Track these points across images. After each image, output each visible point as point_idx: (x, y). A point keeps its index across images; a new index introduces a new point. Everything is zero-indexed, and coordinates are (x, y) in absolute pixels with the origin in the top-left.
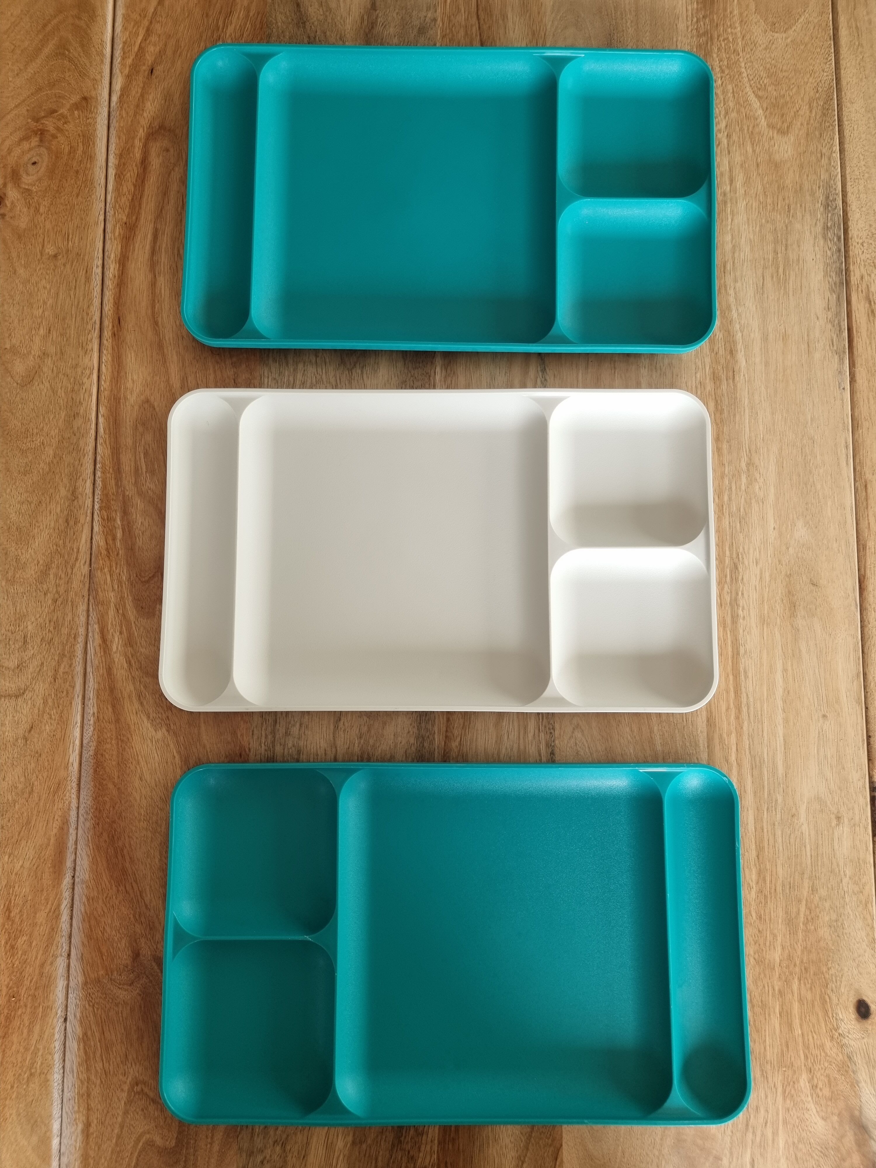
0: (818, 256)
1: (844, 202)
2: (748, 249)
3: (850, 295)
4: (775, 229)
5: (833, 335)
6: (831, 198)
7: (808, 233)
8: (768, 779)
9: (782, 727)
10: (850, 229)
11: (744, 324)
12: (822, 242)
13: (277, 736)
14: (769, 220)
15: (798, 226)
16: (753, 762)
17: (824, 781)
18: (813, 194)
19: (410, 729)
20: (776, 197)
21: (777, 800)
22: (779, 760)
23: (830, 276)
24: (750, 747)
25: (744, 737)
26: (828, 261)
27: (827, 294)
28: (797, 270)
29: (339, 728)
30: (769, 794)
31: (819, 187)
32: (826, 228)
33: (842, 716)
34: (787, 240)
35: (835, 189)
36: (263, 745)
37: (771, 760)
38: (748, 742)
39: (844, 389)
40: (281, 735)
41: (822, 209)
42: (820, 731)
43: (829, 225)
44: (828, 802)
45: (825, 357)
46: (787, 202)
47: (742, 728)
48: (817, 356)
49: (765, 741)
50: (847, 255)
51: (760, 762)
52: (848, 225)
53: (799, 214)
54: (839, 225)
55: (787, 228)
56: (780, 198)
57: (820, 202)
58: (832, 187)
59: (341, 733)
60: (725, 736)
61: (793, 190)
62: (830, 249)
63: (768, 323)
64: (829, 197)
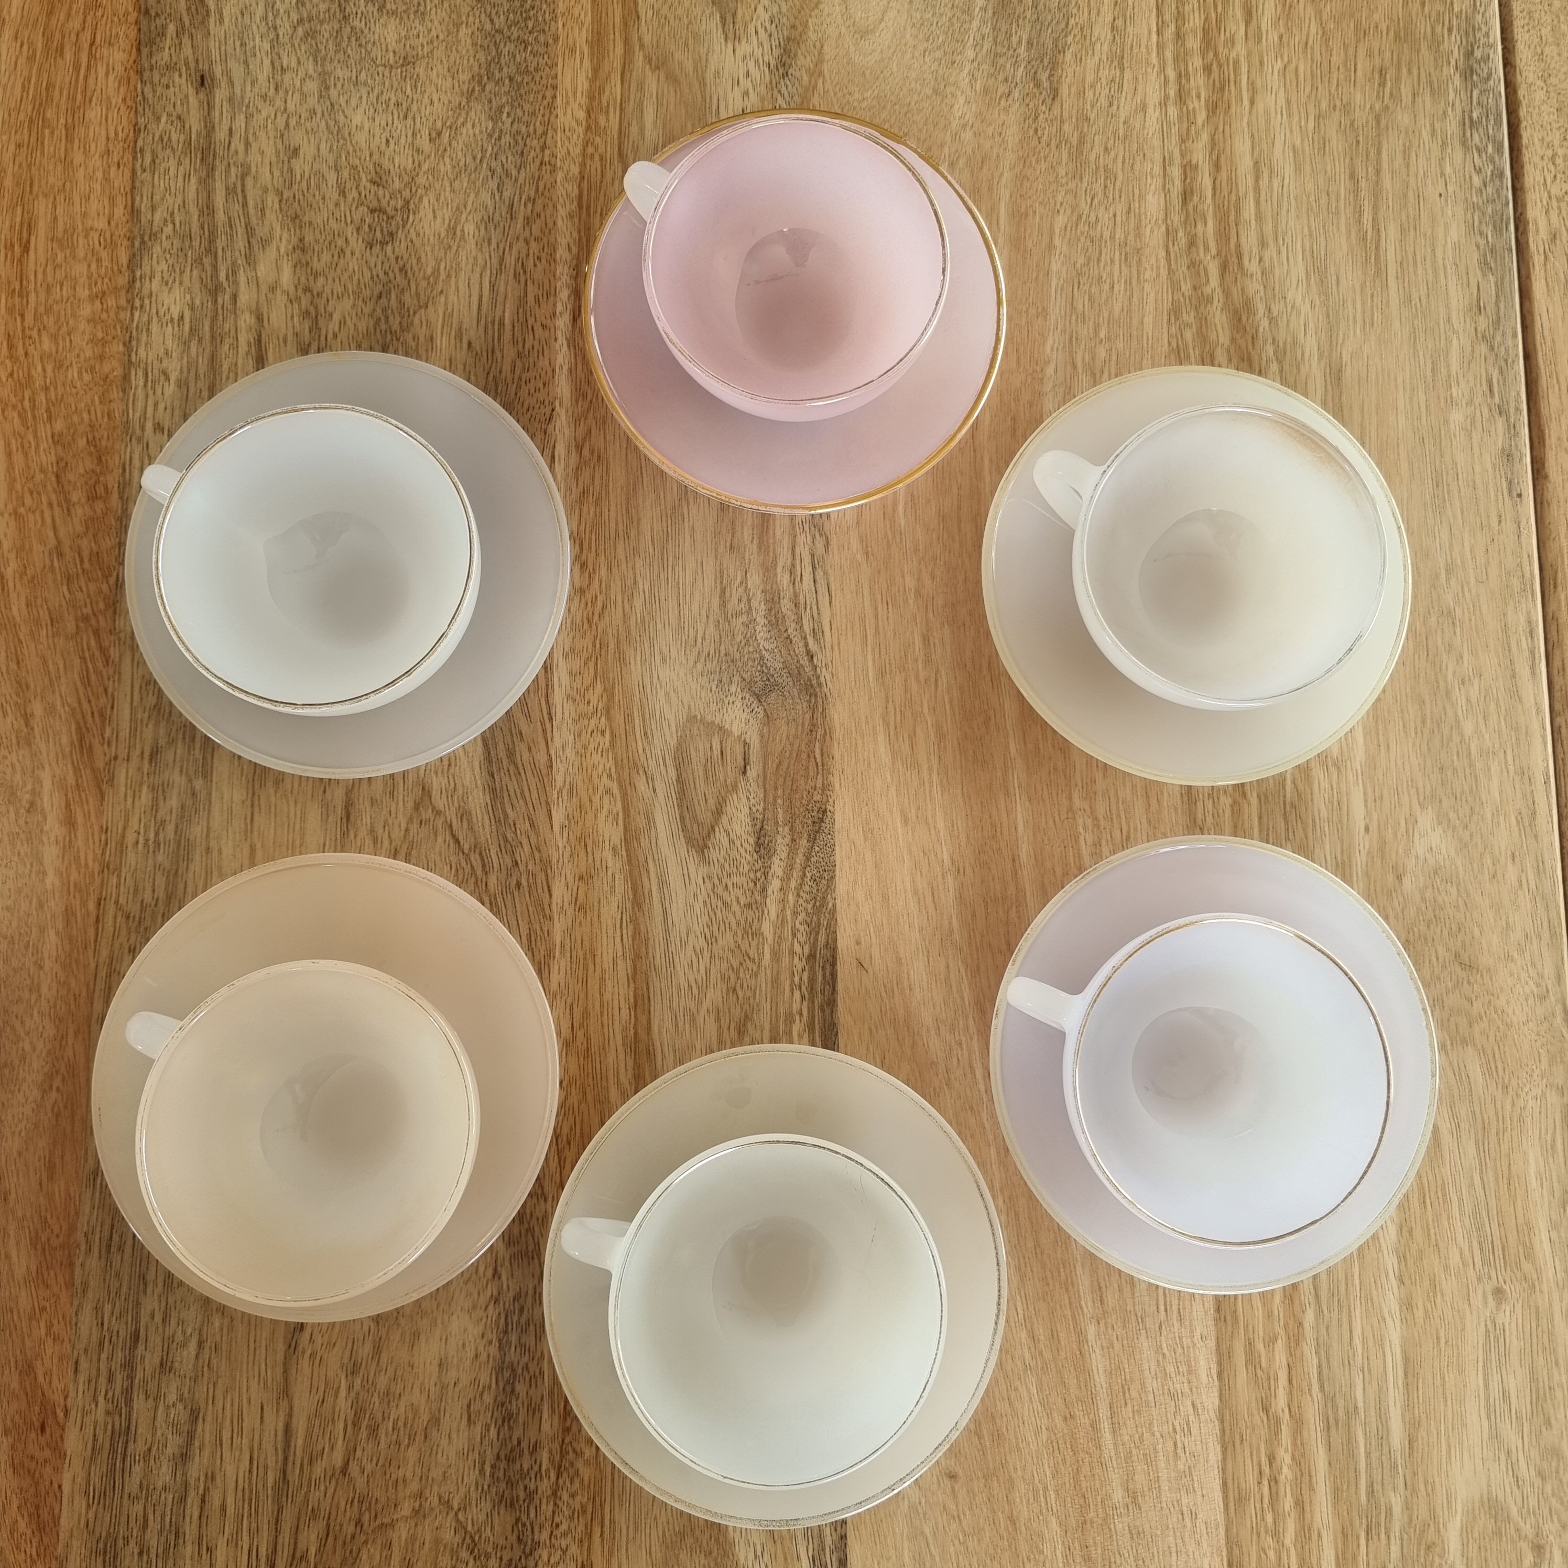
0: (1451, 189)
1: (1508, 63)
2: (1289, 171)
3: (1528, 277)
4: (1352, 124)
5: (1490, 369)
6: (1478, 54)
7: (1426, 135)
8: (1368, 1454)
9: (1398, 1322)
10: (1523, 125)
11: (1285, 343)
12: (1459, 155)
13: (139, 1375)
14: (1338, 103)
15: (1404, 119)
16: (1330, 1412)
17: (1503, 1457)
18: (1435, 43)
19: (481, 1349)
20: (1351, 51)
21: (1389, 1511)
22: (1391, 1404)
23: (1481, 233)
24: (1320, 1374)
25: (1306, 1349)
26: (1475, 199)
27: (1476, 274)
28: (1404, 218)
29: (300, 1348)
30: (1371, 1492)
31: (1450, 30)
32: (1469, 123)
33: (1541, 1291)
34: (1379, 152)
35: (1487, 35)
36: (101, 1400)
37: (1372, 1404)
38: (1315, 1361)
39: (1520, 496)
40: (148, 1372)
41: (1457, 80)
42: (1490, 1326)
43: (1475, 115)
44: (1514, 1511)
45: (1473, 421)
46: (1377, 61)
47: (1300, 1324)
48: (1457, 417)
49: (1359, 1359)
50: (1518, 186)
51: (1347, 1413)
52: (1518, 117)
53: (1406, 92)
54: (1500, 115)
55: (1378, 123)
56: (1362, 53)
57: (1453, 63)
58: (1480, 29)
59: (305, 1363)
60: (1260, 1346)
61: (1392, 33)
62: (1479, 171)
63: (1340, 341)
64: (1473, 52)
